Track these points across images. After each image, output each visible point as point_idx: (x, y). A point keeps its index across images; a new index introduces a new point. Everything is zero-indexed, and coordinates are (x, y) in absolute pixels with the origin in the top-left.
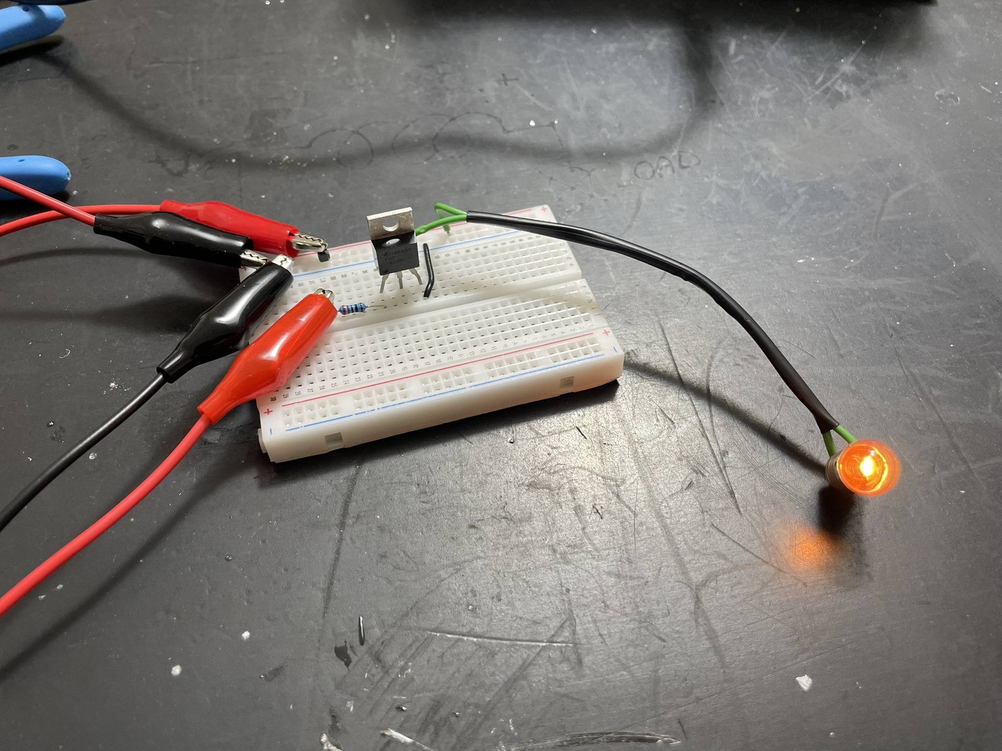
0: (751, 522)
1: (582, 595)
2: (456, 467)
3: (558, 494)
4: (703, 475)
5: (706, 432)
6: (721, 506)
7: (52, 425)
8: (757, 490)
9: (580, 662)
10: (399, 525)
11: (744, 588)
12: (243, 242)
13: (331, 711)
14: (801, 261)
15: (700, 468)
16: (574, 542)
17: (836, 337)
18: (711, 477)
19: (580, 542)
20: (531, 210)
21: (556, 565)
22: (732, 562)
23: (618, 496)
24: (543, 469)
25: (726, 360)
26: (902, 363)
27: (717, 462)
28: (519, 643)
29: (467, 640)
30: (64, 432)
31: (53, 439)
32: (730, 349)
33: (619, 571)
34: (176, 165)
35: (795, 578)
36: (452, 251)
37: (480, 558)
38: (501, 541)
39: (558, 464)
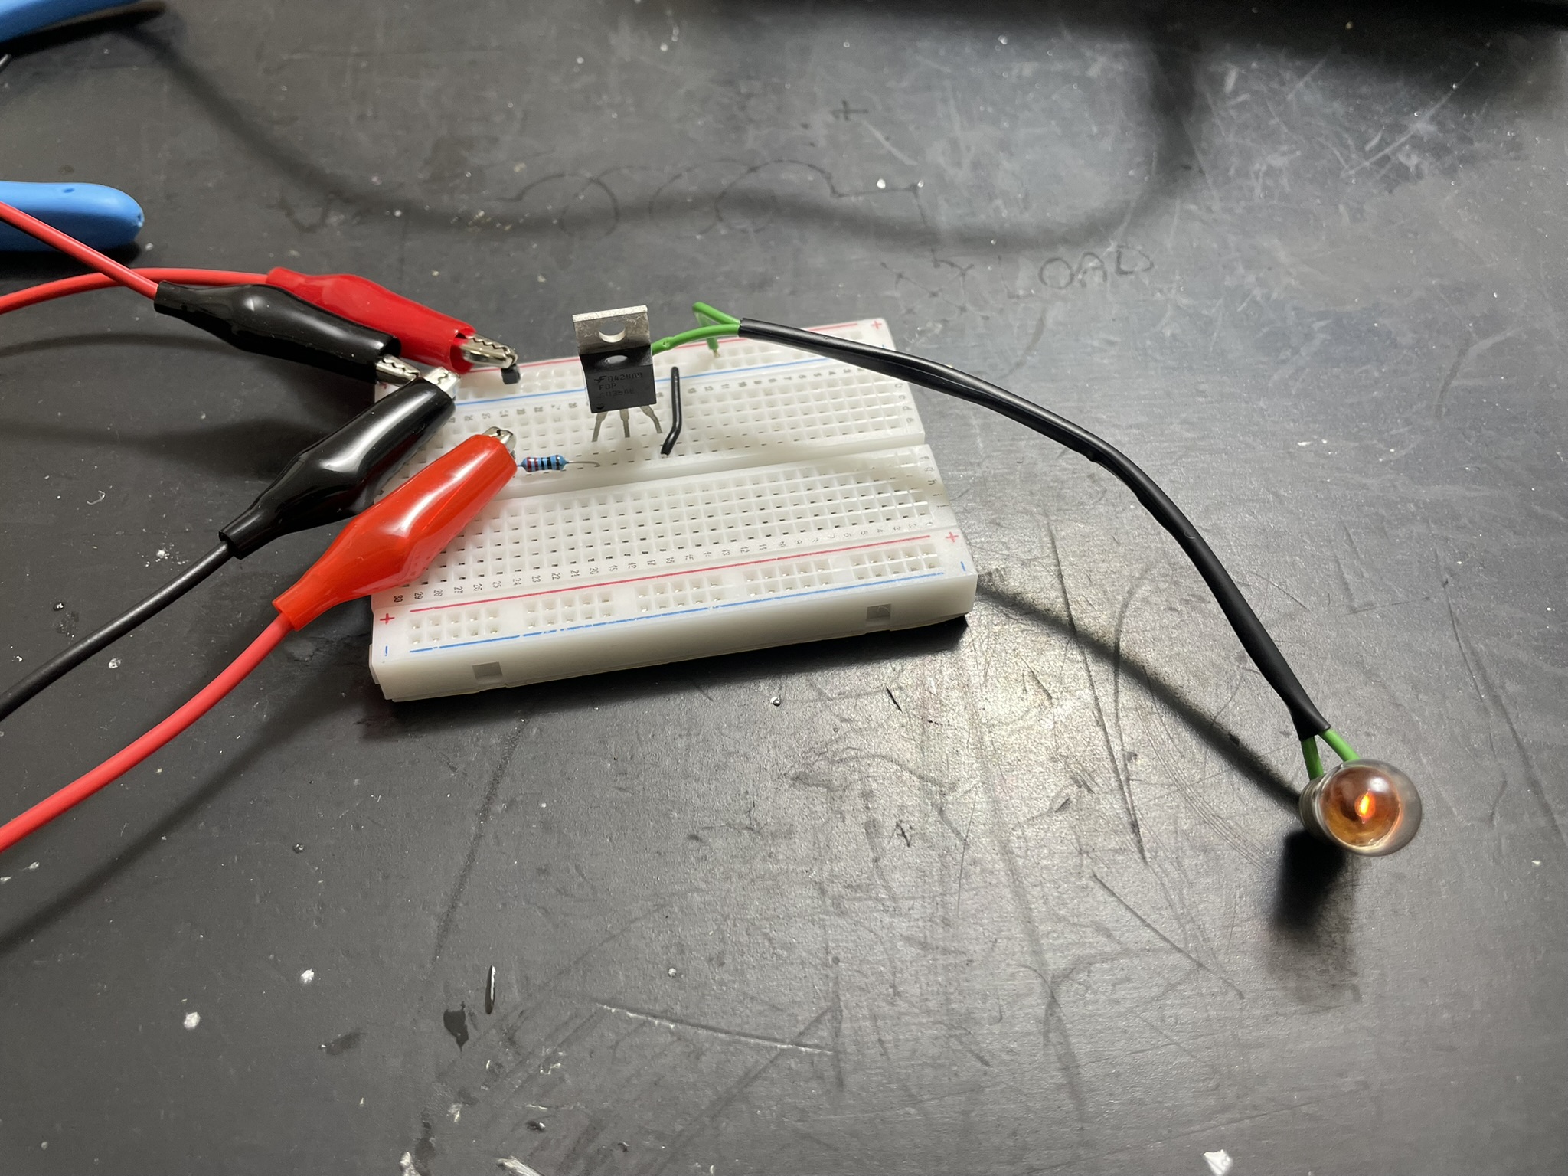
0: (1160, 879)
1: (859, 972)
2: (680, 735)
3: (841, 797)
4: (1090, 790)
5: (1104, 718)
6: (1113, 845)
7: (60, 609)
8: (1179, 824)
9: (840, 1083)
10: (575, 822)
11: (1135, 988)
12: (384, 343)
13: (424, 1116)
14: (1304, 444)
15: (1087, 778)
16: (858, 882)
17: (1349, 577)
18: (1103, 795)
19: (868, 881)
20: (856, 324)
21: (821, 916)
22: (1119, 943)
23: (941, 812)
24: (823, 753)
25: (1154, 599)
26: (1458, 631)
27: (1116, 770)
28: (743, 1039)
29: (659, 1024)
30: (77, 620)
31: (59, 630)
32: (1163, 581)
33: (925, 937)
34: (307, 214)
35: (1225, 981)
36: (716, 382)
37: (698, 890)
38: (737, 866)
39: (848, 748)
